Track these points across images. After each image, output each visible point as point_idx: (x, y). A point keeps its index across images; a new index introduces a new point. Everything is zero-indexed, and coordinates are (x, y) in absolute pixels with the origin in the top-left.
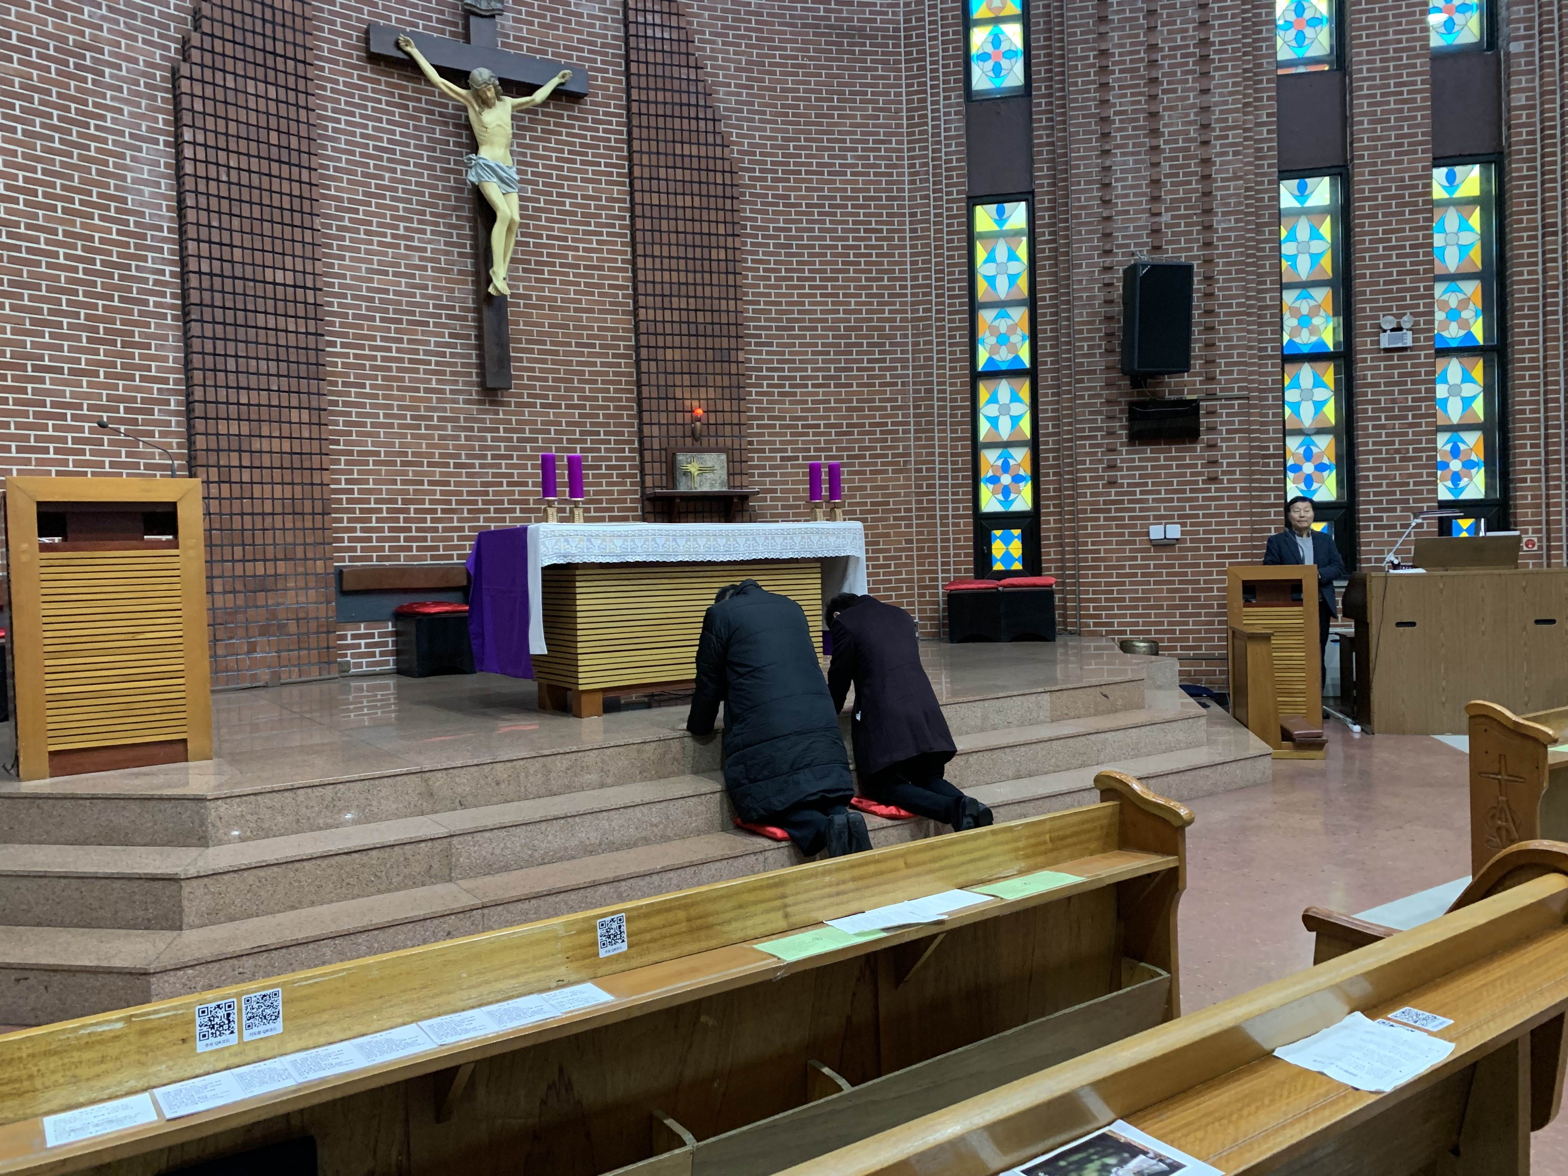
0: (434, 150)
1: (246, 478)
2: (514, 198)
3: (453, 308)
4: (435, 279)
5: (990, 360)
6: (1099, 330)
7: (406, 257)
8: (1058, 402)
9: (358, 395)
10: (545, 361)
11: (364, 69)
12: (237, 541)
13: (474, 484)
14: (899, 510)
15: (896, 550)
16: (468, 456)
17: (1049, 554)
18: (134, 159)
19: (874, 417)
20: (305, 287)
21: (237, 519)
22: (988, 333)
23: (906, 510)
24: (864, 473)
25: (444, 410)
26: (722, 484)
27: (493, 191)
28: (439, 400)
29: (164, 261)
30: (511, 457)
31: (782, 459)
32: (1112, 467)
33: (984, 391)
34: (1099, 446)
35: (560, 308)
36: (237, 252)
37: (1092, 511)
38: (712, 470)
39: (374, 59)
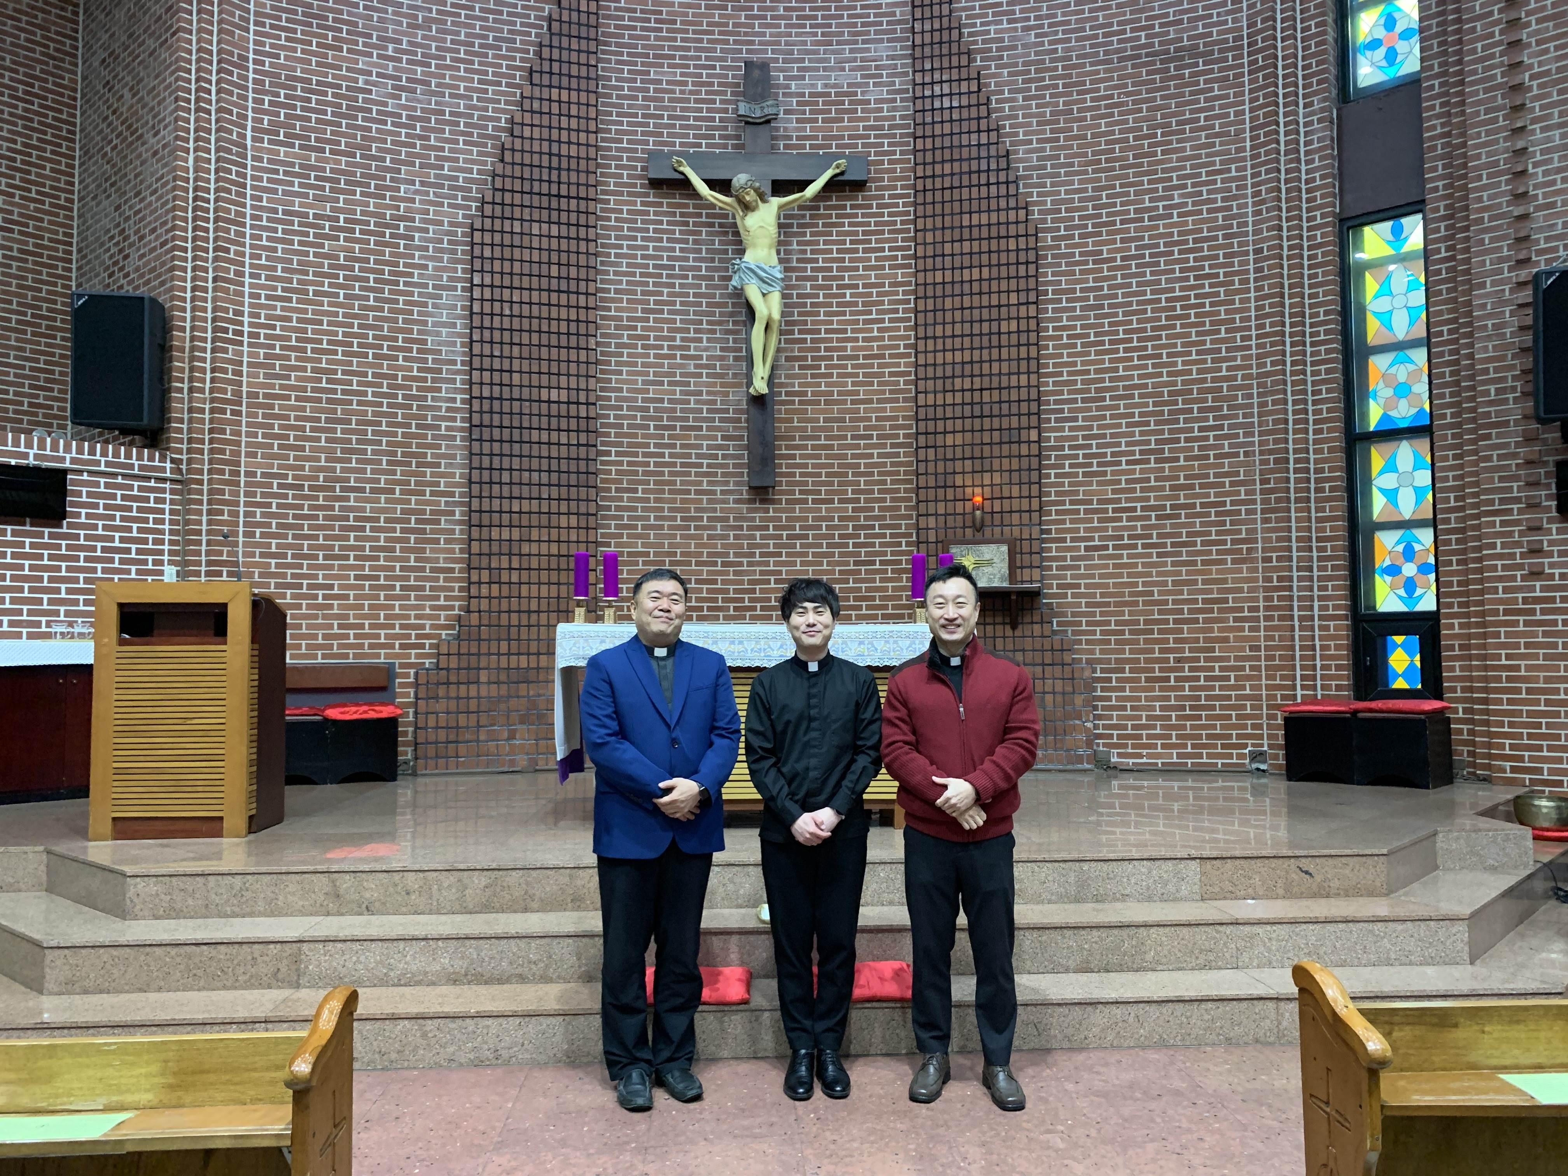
0: (712, 260)
1: (515, 578)
2: (776, 298)
3: (727, 411)
4: (708, 385)
5: (1385, 417)
6: (1512, 367)
7: (681, 366)
8: (1461, 467)
9: (630, 499)
10: (818, 457)
11: (647, 195)
12: (504, 635)
13: (742, 582)
14: (1241, 609)
15: (1237, 658)
16: (736, 555)
17: (1452, 669)
18: (435, 306)
19: (1208, 495)
20: (578, 403)
21: (505, 616)
22: (1381, 384)
23: (1251, 610)
24: (1194, 563)
25: (715, 510)
26: (1002, 579)
27: (753, 293)
28: (709, 501)
29: (456, 390)
30: (780, 555)
31: (1087, 549)
32: (1536, 551)
33: (1377, 458)
34: (1517, 523)
35: (837, 402)
36: (516, 376)
37: (1506, 612)
38: (990, 563)
39: (656, 184)
